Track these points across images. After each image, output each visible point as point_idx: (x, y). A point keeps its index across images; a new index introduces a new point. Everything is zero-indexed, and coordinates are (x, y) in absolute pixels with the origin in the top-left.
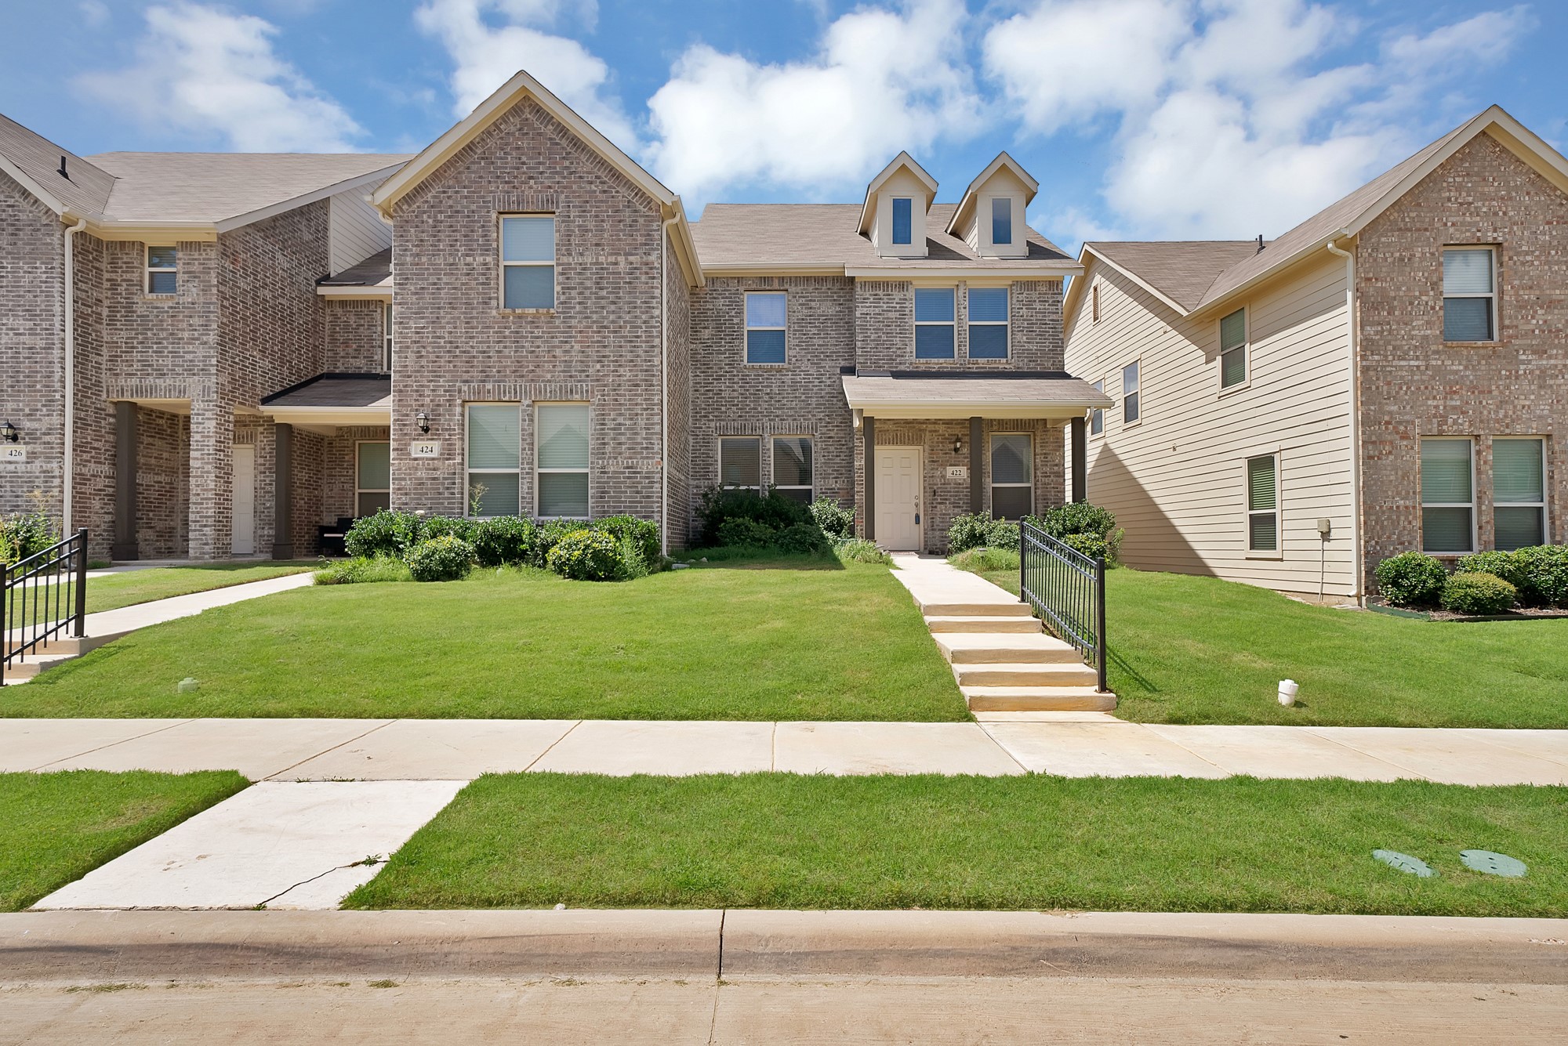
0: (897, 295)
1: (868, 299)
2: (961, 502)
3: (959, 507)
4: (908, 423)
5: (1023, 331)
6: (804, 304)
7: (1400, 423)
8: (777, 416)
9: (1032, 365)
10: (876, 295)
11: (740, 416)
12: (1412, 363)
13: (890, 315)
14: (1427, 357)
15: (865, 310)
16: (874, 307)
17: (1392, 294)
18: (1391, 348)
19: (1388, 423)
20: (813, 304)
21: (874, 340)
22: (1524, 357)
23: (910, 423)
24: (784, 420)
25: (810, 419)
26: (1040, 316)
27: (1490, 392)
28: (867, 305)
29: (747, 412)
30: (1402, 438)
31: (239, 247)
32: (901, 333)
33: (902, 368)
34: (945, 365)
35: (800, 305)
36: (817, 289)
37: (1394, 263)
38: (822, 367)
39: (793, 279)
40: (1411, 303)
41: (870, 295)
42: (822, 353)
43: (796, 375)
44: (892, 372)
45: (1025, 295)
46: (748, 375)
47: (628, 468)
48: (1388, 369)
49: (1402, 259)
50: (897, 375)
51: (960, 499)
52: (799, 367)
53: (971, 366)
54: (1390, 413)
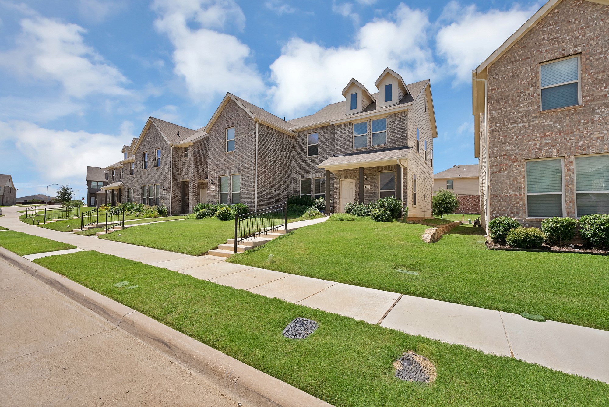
0: (347, 128)
1: (338, 130)
3: (367, 199)
4: (350, 171)
5: (391, 133)
6: (322, 135)
7: (512, 155)
8: (315, 172)
9: (394, 145)
10: (341, 129)
11: (305, 173)
12: (519, 125)
13: (345, 135)
14: (529, 121)
15: (337, 135)
16: (340, 133)
17: (508, 94)
18: (507, 119)
19: (504, 155)
20: (325, 135)
21: (340, 144)
22: (598, 111)
24: (317, 173)
25: (324, 172)
26: (397, 126)
27: (572, 133)
28: (338, 133)
29: (307, 171)
30: (513, 162)
31: (199, 145)
32: (348, 140)
33: (349, 152)
34: (363, 149)
35: (322, 136)
36: (326, 130)
37: (508, 79)
38: (327, 155)
39: (320, 128)
40: (519, 96)
41: (339, 129)
42: (328, 150)
43: (320, 158)
44: (345, 154)
45: (392, 119)
46: (307, 160)
47: (247, 191)
48: (505, 130)
49: (513, 76)
50: (347, 155)
51: (368, 196)
52: (321, 156)
53: (372, 148)
54: (506, 150)
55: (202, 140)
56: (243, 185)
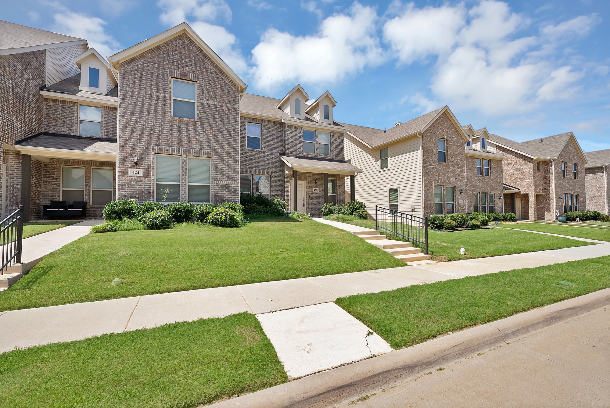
0: (298, 131)
1: (289, 131)
2: (317, 200)
3: (316, 201)
5: (334, 147)
6: (267, 130)
7: (431, 182)
8: (258, 168)
9: (336, 158)
10: (292, 130)
11: (245, 167)
12: (433, 167)
13: (296, 137)
14: (435, 166)
15: (288, 135)
16: (291, 134)
17: (429, 149)
18: (429, 162)
19: (428, 181)
20: (270, 130)
21: (291, 145)
22: (451, 167)
23: (302, 173)
24: (260, 169)
25: (269, 170)
26: (338, 143)
27: (446, 175)
28: (289, 133)
29: (247, 166)
30: (431, 185)
31: (6, 64)
32: (299, 144)
33: (300, 155)
34: (312, 155)
35: (266, 130)
36: (271, 125)
37: (429, 140)
38: (273, 152)
39: (264, 120)
40: (432, 152)
41: (290, 130)
42: (273, 147)
43: (264, 154)
44: (297, 156)
45: (334, 136)
46: (247, 152)
47: (226, 184)
48: (429, 168)
49: (431, 140)
50: (299, 157)
51: (317, 199)
52: (265, 151)
53: (320, 156)
54: (429, 179)
55: (10, 56)
56: (217, 175)
